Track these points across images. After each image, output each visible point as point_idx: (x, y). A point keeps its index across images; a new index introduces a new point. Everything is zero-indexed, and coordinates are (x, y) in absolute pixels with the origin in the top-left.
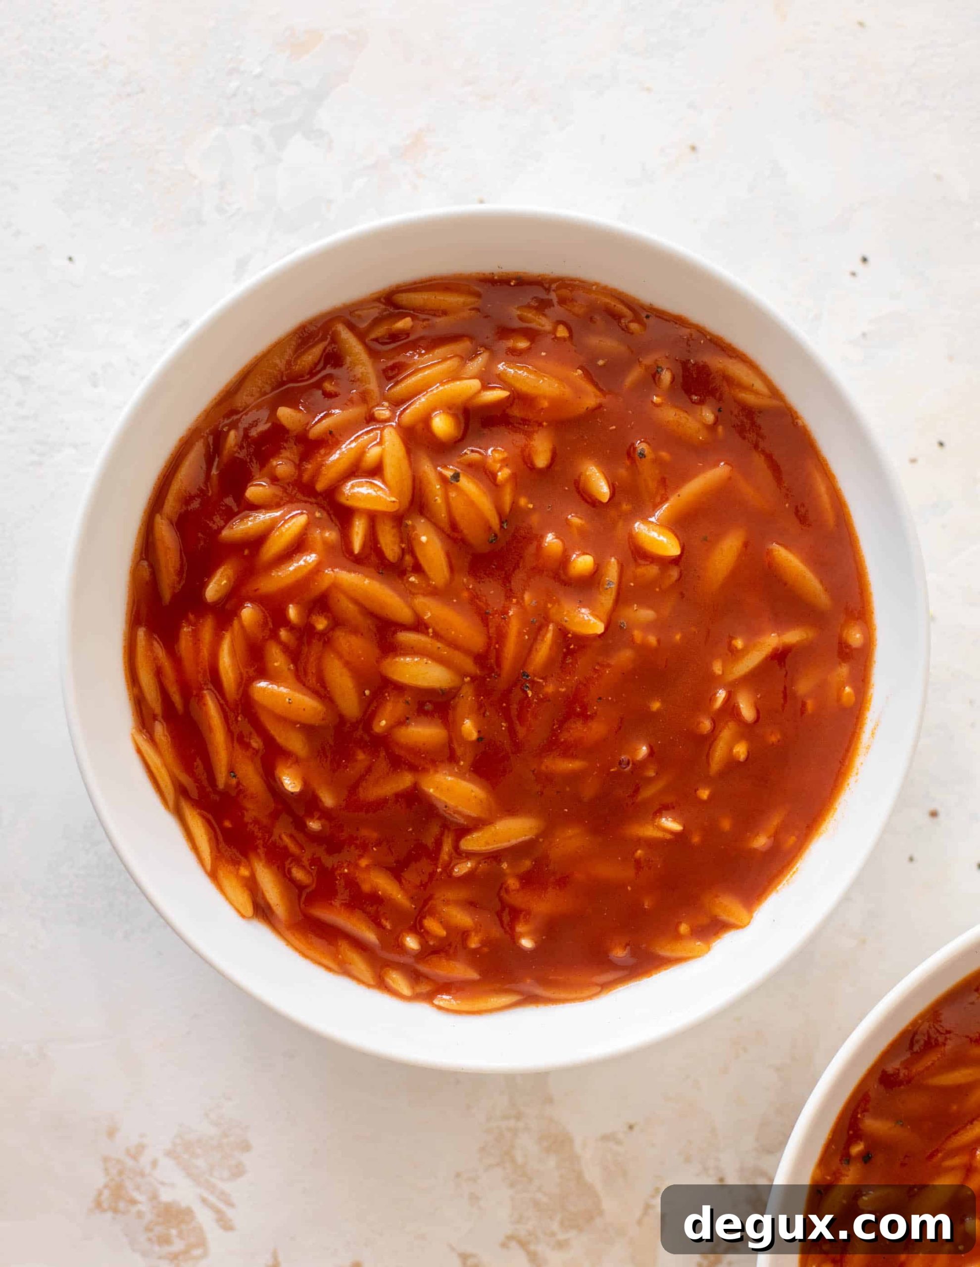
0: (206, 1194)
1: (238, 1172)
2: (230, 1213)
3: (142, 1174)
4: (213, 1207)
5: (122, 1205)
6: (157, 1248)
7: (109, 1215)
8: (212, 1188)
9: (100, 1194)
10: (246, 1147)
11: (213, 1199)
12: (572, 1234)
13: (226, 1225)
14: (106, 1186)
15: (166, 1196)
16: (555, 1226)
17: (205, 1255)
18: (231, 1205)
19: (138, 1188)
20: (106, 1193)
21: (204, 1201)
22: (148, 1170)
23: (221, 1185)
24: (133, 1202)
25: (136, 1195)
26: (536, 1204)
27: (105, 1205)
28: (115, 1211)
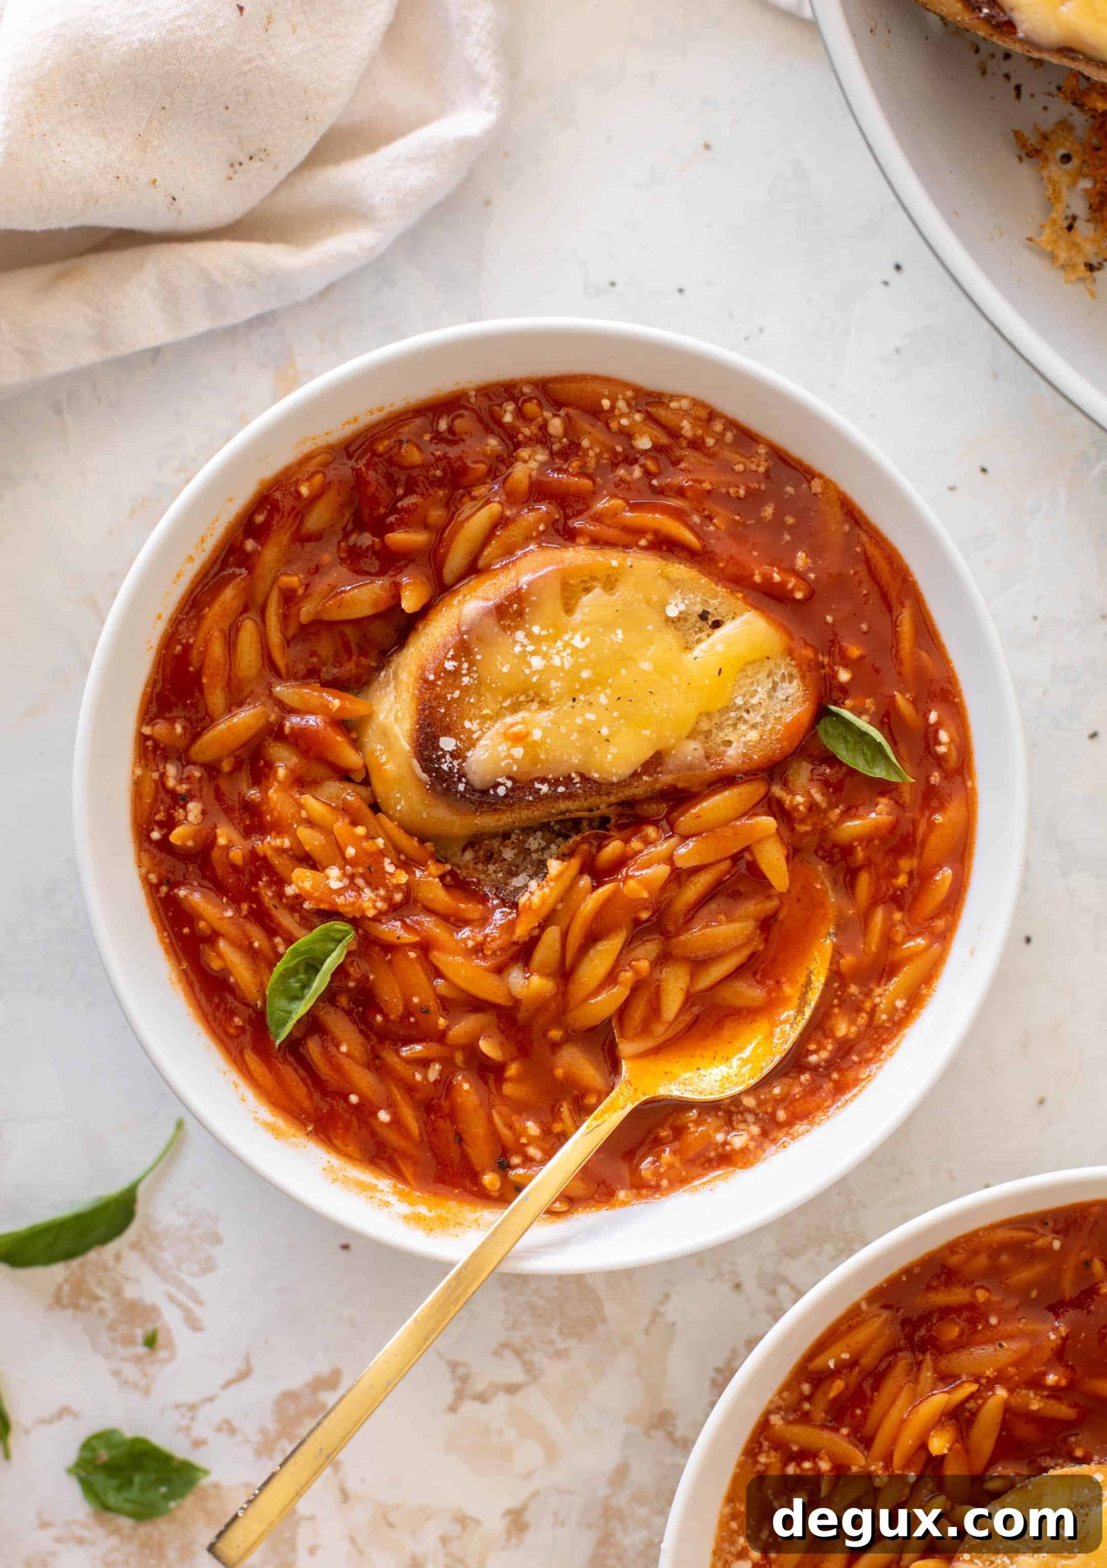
0: (173, 1291)
1: (208, 1266)
2: (199, 1311)
3: (106, 1269)
4: (180, 1305)
5: (83, 1302)
6: (121, 1350)
7: (70, 1312)
8: (180, 1284)
9: (60, 1288)
10: (217, 1240)
11: (181, 1297)
12: (572, 1343)
13: (195, 1325)
14: (66, 1280)
15: (130, 1292)
16: (553, 1334)
17: (172, 1357)
18: (200, 1303)
19: (100, 1283)
20: (66, 1288)
21: (171, 1298)
22: (111, 1263)
23: (192, 1282)
24: (96, 1298)
25: (99, 1291)
26: (533, 1308)
27: (66, 1301)
28: (76, 1306)
